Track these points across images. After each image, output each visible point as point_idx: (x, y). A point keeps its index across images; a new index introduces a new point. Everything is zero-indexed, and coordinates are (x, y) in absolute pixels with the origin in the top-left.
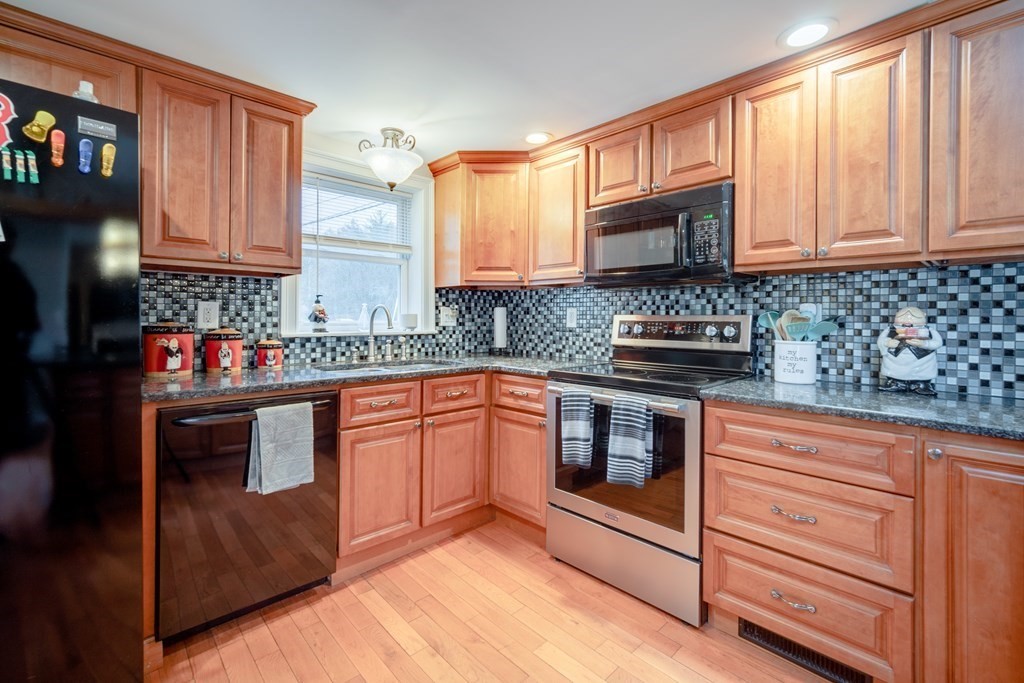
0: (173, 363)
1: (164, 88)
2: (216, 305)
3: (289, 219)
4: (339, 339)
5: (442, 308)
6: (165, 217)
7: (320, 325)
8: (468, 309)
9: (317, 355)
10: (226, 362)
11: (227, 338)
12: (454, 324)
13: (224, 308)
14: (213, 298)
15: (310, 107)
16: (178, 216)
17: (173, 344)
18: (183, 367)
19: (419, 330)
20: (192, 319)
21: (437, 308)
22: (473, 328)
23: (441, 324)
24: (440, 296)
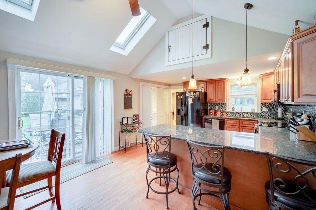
0: (211, 114)
1: (209, 83)
2: (218, 107)
3: (223, 95)
4: (237, 112)
5: (263, 107)
6: (209, 97)
7: (233, 110)
8: (273, 108)
9: (233, 115)
10: (217, 114)
11: (218, 111)
12: (267, 111)
13: (219, 107)
14: (217, 106)
15: (226, 78)
16: (210, 97)
17: (211, 111)
18: (212, 114)
19: (256, 112)
20: (215, 108)
21: (262, 107)
22: (275, 112)
23: (263, 111)
24: (263, 105)
